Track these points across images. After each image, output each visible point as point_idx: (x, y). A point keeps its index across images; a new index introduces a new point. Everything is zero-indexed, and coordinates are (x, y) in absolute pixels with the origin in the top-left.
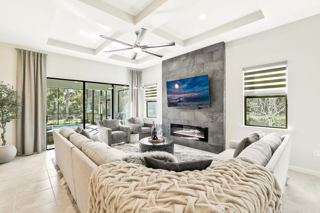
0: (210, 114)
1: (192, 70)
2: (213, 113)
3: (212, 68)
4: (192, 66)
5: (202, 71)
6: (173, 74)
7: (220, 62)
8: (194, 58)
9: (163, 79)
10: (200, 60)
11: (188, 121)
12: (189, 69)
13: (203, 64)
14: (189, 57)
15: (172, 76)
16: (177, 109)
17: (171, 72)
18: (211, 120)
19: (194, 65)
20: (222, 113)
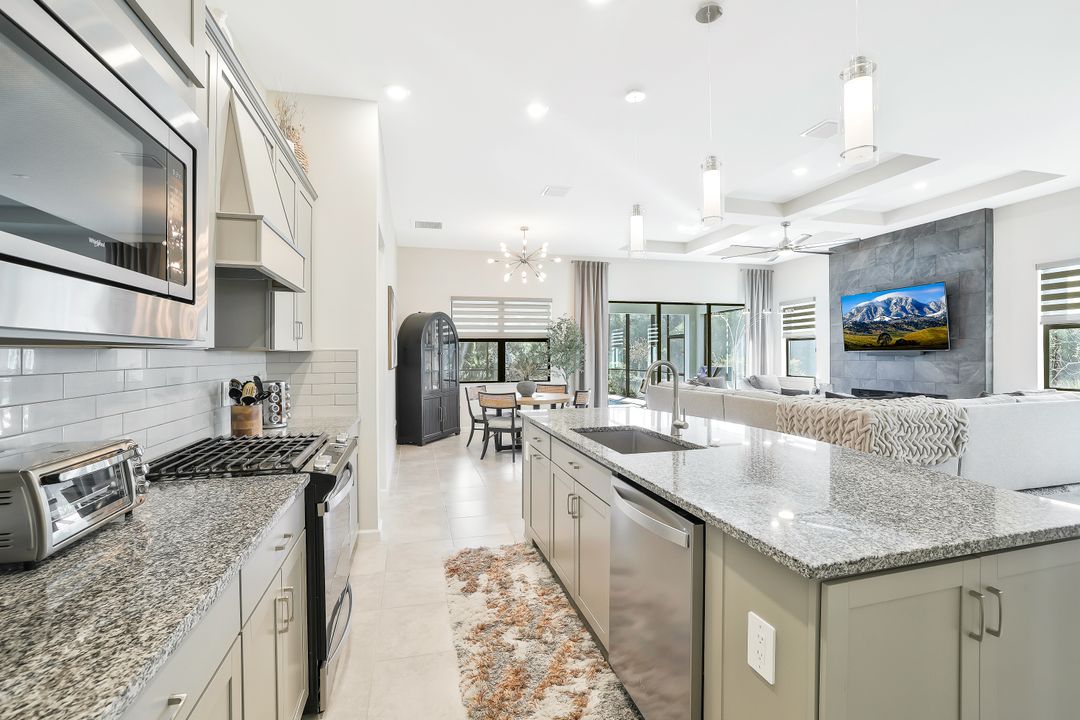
0: (953, 366)
1: (907, 271)
2: (958, 362)
3: (956, 266)
4: (908, 261)
5: (932, 273)
6: (857, 277)
7: (978, 254)
8: (911, 242)
9: (831, 289)
10: (927, 248)
11: (897, 383)
12: (899, 267)
13: (935, 256)
14: (899, 240)
15: (855, 283)
16: (869, 355)
17: (853, 273)
18: (954, 378)
19: (913, 258)
20: (982, 363)
